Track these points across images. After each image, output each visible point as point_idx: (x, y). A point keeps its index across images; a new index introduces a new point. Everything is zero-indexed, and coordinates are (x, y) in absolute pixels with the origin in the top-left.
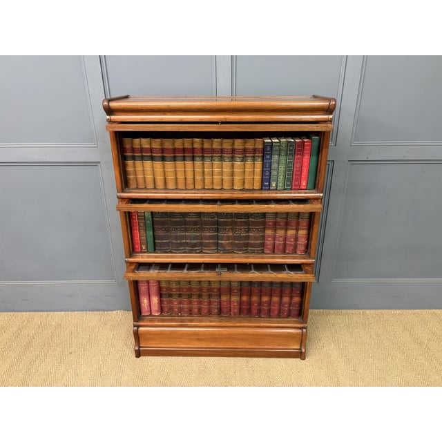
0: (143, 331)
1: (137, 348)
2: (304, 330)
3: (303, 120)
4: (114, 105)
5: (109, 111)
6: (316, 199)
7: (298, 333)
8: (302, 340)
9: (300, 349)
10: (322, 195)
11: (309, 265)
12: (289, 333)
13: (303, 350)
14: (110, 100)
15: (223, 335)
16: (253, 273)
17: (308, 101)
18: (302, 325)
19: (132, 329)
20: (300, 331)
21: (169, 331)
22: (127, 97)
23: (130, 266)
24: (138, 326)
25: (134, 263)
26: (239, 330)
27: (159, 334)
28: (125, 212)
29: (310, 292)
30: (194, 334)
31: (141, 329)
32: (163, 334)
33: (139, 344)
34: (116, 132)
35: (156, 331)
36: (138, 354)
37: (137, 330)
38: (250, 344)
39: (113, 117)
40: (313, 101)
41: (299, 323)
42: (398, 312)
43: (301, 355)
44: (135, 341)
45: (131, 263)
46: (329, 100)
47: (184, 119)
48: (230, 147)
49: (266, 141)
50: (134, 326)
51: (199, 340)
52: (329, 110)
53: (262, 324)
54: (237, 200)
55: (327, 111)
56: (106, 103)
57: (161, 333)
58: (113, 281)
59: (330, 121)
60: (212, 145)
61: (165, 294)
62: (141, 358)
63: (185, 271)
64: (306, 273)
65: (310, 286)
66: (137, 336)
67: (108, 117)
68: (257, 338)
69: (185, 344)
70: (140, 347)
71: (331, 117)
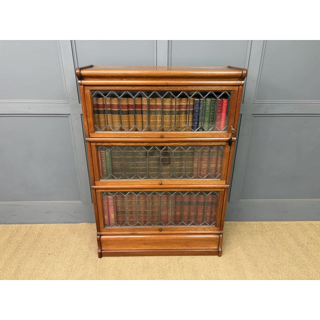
0: (104, 238)
1: (100, 251)
2: (221, 236)
4: (84, 72)
5: (80, 77)
7: (216, 238)
8: (219, 242)
9: (218, 249)
10: (235, 139)
12: (210, 238)
13: (220, 250)
14: (81, 69)
17: (224, 71)
18: (219, 232)
19: (96, 237)
20: (218, 236)
21: (123, 238)
22: (91, 66)
24: (101, 235)
27: (116, 241)
30: (141, 240)
31: (102, 237)
32: (119, 241)
33: (101, 248)
35: (114, 239)
36: (101, 255)
37: (100, 238)
39: (83, 82)
40: (228, 71)
42: (286, 223)
43: (218, 253)
44: (99, 246)
46: (242, 70)
48: (169, 104)
49: (195, 100)
50: (98, 235)
51: (145, 244)
52: (242, 77)
53: (191, 232)
55: (240, 78)
56: (78, 71)
58: (79, 202)
59: (242, 85)
60: (156, 102)
61: (121, 211)
62: (103, 258)
66: (100, 242)
67: (79, 82)
68: (187, 242)
69: (135, 247)
70: (102, 250)
71: (243, 82)
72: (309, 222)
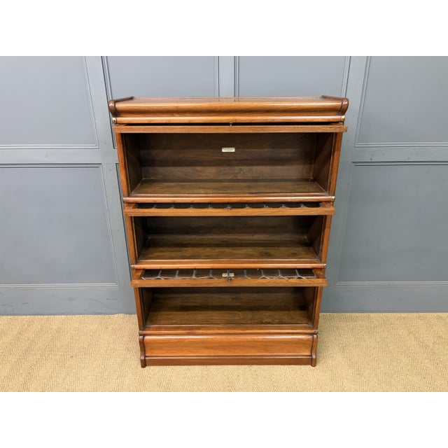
0: (150, 340)
1: (143, 358)
2: (315, 336)
3: (315, 121)
4: (120, 106)
5: (115, 112)
6: (328, 202)
7: (308, 340)
8: (313, 345)
9: (311, 356)
10: (333, 197)
11: (320, 269)
12: (299, 339)
13: (314, 357)
14: (116, 102)
15: (232, 342)
16: (264, 278)
17: (316, 101)
18: (313, 331)
19: (138, 338)
20: (310, 337)
21: (176, 339)
22: (131, 99)
23: (136, 272)
24: (144, 335)
25: (140, 269)
26: (249, 337)
27: (165, 343)
28: (131, 217)
29: (321, 297)
30: (203, 342)
31: (147, 337)
32: (170, 343)
33: (145, 353)
34: (122, 134)
35: (163, 340)
36: (144, 364)
37: (143, 339)
38: (259, 352)
39: (119, 119)
40: (322, 101)
41: (309, 328)
43: (312, 362)
45: (137, 270)
46: (342, 100)
47: (193, 120)
50: (140, 335)
51: (207, 348)
52: (342, 111)
53: (272, 331)
54: (246, 203)
55: (339, 111)
56: (111, 105)
57: (168, 342)
58: (113, 285)
59: (343, 121)
62: (147, 367)
63: (194, 277)
64: (318, 278)
65: (321, 291)
66: (143, 345)
67: (114, 119)
68: (267, 345)
69: (192, 352)
70: (145, 356)
71: (343, 117)
72: (435, 314)
